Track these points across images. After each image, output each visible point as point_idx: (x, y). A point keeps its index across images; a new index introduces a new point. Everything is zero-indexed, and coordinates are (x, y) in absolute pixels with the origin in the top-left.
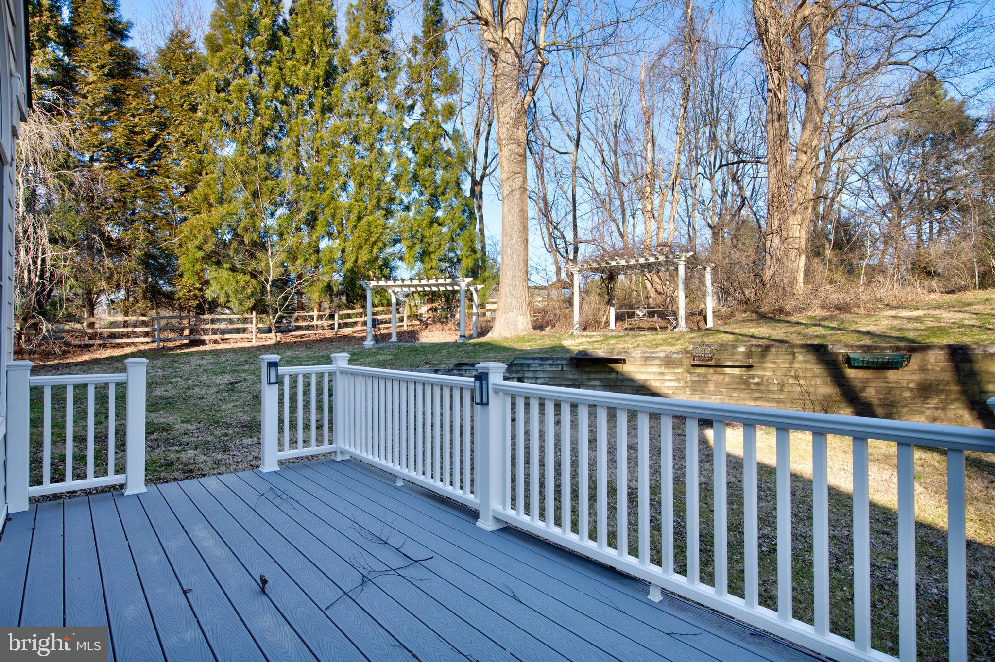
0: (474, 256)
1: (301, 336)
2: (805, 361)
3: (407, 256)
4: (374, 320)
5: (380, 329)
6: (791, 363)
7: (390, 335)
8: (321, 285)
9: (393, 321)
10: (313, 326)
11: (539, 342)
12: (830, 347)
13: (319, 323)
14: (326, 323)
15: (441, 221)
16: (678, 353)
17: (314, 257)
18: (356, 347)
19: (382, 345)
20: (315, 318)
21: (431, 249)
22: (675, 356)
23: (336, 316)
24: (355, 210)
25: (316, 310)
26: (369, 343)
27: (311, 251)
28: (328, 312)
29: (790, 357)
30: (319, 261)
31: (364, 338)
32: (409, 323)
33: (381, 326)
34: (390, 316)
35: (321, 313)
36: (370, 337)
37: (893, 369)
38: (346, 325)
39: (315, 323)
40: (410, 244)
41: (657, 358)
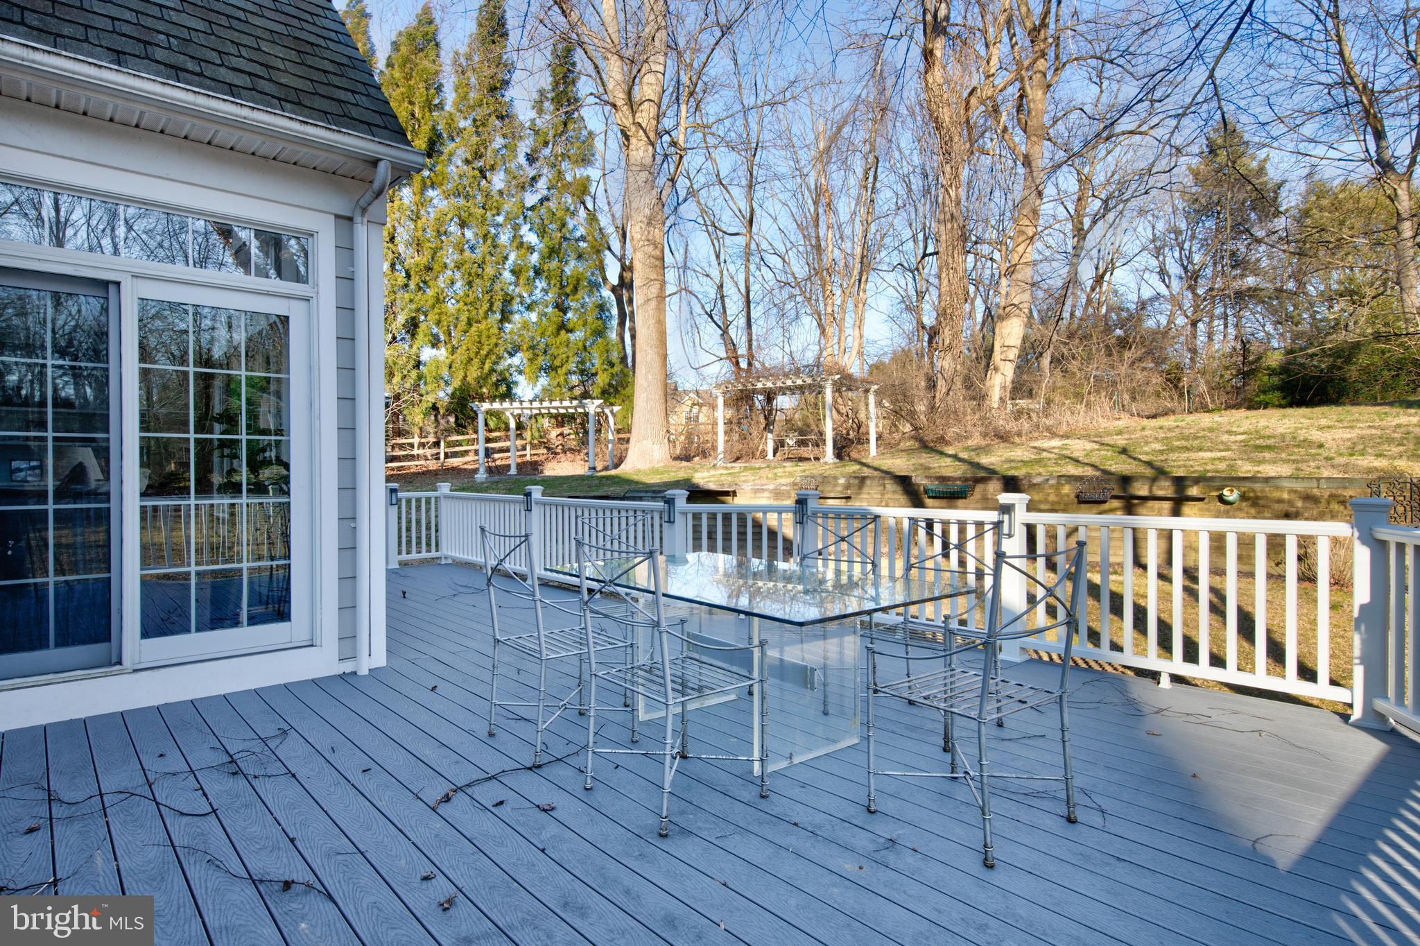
0: (610, 370)
1: (399, 468)
2: (894, 492)
3: (527, 370)
4: (487, 449)
5: (494, 460)
6: (883, 494)
7: (508, 466)
8: (424, 405)
9: (512, 449)
10: (413, 456)
11: (673, 474)
12: (913, 478)
13: (421, 452)
14: (429, 452)
15: (570, 326)
16: (786, 485)
17: (414, 374)
18: (466, 480)
19: (496, 478)
20: (416, 446)
21: (557, 362)
22: (784, 488)
23: (442, 443)
24: (464, 318)
25: (416, 436)
26: (481, 476)
27: (410, 366)
28: (432, 439)
29: (882, 488)
30: (420, 377)
31: (476, 471)
32: (533, 452)
33: (496, 456)
34: (508, 444)
35: (423, 440)
36: (482, 470)
37: (962, 498)
38: (455, 455)
39: (415, 452)
40: (531, 355)
41: (766, 490)
